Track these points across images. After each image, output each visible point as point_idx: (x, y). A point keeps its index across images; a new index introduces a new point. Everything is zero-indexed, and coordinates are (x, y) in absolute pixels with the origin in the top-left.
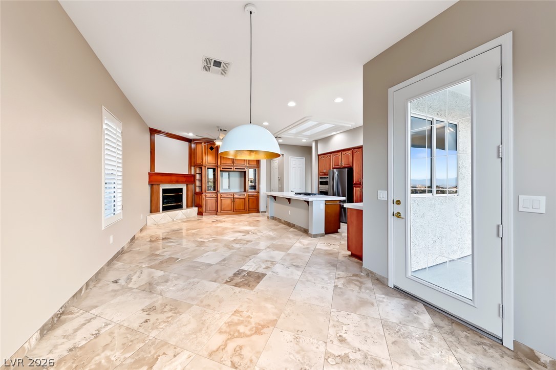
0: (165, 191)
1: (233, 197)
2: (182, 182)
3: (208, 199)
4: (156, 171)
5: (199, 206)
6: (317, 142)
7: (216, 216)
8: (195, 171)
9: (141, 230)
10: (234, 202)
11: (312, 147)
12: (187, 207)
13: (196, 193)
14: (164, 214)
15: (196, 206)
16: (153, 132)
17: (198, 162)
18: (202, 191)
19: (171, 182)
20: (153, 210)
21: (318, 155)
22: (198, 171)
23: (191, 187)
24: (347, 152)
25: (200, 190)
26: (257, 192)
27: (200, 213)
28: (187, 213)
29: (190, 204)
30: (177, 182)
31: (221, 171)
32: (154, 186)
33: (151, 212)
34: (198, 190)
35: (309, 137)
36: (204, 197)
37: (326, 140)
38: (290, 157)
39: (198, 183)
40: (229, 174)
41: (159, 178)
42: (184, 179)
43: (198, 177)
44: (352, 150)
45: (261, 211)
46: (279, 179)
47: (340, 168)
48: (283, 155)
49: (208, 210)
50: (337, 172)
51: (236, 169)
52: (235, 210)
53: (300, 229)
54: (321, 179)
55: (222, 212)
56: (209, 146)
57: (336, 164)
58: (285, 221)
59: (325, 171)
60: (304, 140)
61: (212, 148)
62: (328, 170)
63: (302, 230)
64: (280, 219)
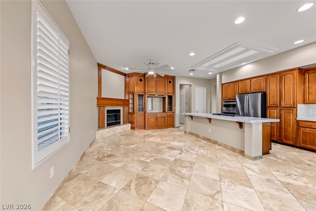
0: (109, 111)
1: (157, 117)
2: (120, 105)
3: (138, 117)
4: (102, 97)
5: (132, 123)
6: (221, 74)
7: (144, 130)
8: (129, 97)
9: (91, 145)
10: (157, 120)
11: (216, 78)
12: (124, 123)
13: (129, 113)
14: (107, 129)
15: (130, 123)
16: (100, 66)
17: (131, 90)
18: (134, 112)
19: (112, 105)
20: (101, 126)
21: (222, 84)
22: (131, 97)
23: (126, 108)
24: (245, 81)
25: (132, 111)
26: (173, 113)
27: (133, 128)
28: (124, 128)
29: (125, 121)
30: (117, 105)
31: (148, 97)
32: (101, 108)
33: (99, 128)
34: (131, 111)
36: (136, 116)
37: (233, 71)
38: (196, 87)
39: (131, 106)
40: (152, 100)
41: (104, 101)
42: (121, 103)
43: (131, 101)
44: (266, 76)
45: (176, 126)
46: (186, 103)
47: (249, 93)
48: (191, 85)
49: (138, 126)
50: (247, 97)
51: (158, 95)
52: (158, 126)
53: (226, 146)
54: (225, 103)
55: (149, 127)
56: (139, 78)
57: (243, 90)
58: (204, 137)
59: (230, 96)
60: (210, 73)
61: (141, 80)
62: (233, 96)
63: (228, 147)
64: (197, 135)
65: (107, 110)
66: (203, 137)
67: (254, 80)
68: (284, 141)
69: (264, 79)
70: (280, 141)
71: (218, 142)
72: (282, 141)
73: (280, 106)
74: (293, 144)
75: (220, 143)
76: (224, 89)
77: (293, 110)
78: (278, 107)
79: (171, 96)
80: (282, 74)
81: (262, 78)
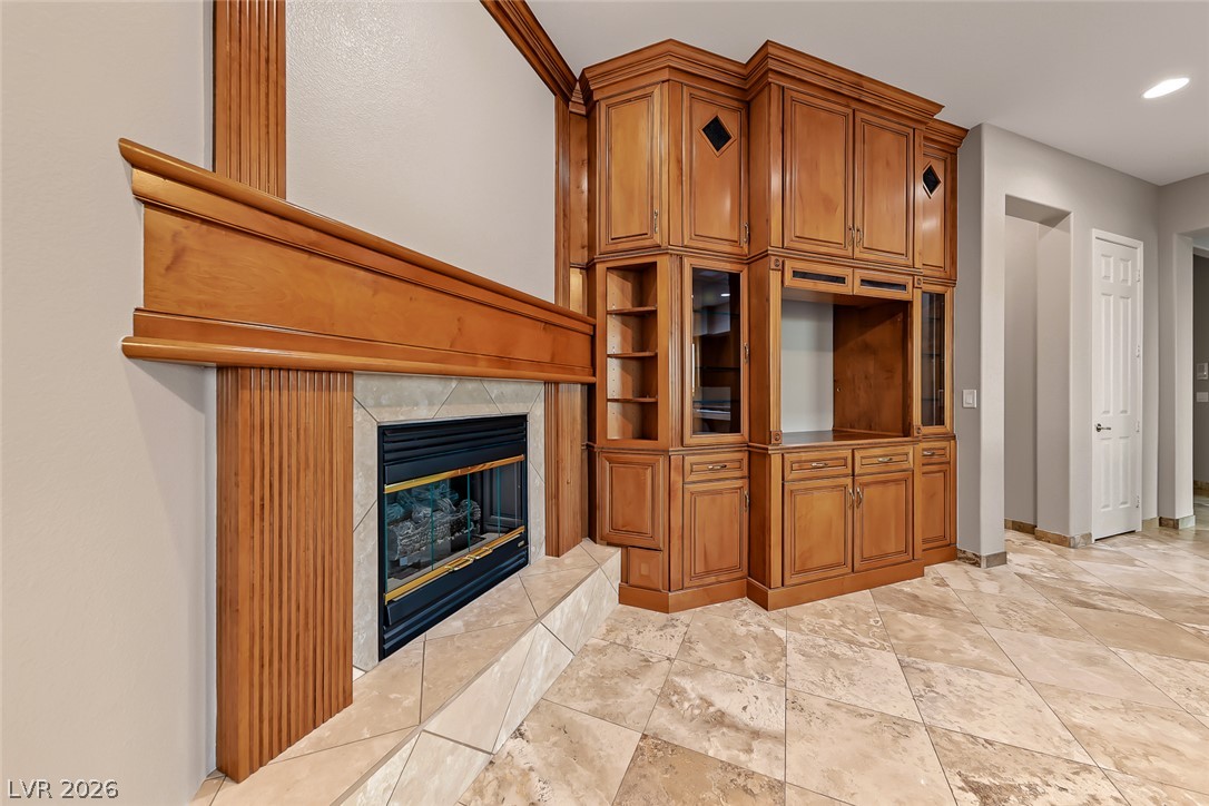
1: (854, 476)
2: (525, 369)
5: (631, 539)
8: (598, 298)
15: (614, 544)
17: (625, 229)
27: (640, 593)
29: (567, 527)
36: (676, 478)
38: (1095, 232)
39: (617, 380)
43: (615, 337)
49: (700, 568)
51: (864, 282)
52: (863, 559)
55: (796, 579)
56: (704, 115)
61: (716, 133)
65: (384, 431)
79: (941, 297)
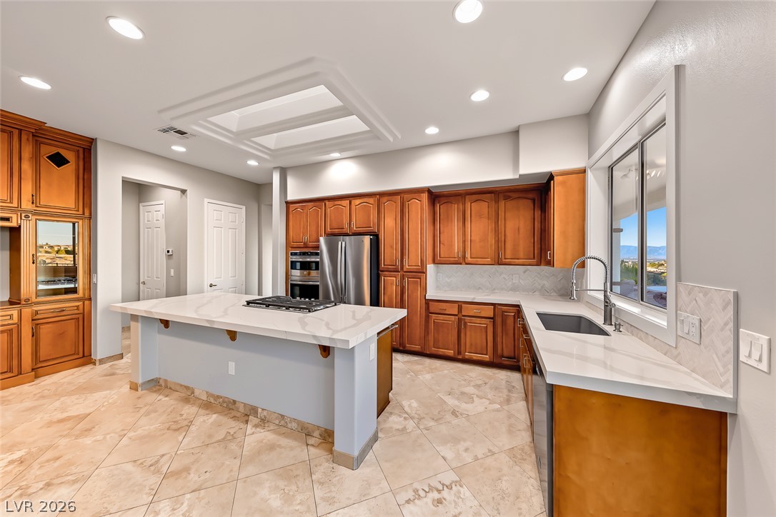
6: (284, 172)
11: (271, 184)
21: (288, 203)
24: (339, 202)
26: (78, 299)
35: (274, 153)
38: (206, 200)
44: (378, 196)
45: (99, 357)
46: (169, 255)
47: (347, 235)
48: (184, 192)
50: (344, 243)
53: (282, 423)
54: (294, 257)
57: (335, 225)
58: (212, 395)
59: (306, 238)
60: (253, 163)
62: (314, 237)
63: (289, 426)
64: (187, 388)
66: (209, 395)
67: (357, 201)
68: (408, 346)
69: (375, 201)
70: (401, 348)
71: (260, 410)
72: (404, 347)
73: (402, 268)
74: (420, 350)
75: (265, 413)
76: (291, 216)
77: (420, 278)
78: (399, 272)
80: (406, 196)
81: (371, 200)
